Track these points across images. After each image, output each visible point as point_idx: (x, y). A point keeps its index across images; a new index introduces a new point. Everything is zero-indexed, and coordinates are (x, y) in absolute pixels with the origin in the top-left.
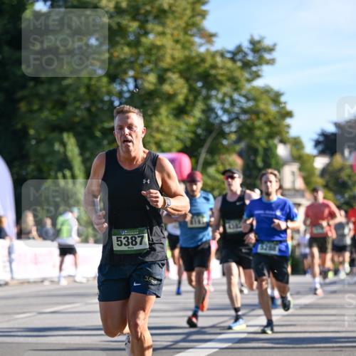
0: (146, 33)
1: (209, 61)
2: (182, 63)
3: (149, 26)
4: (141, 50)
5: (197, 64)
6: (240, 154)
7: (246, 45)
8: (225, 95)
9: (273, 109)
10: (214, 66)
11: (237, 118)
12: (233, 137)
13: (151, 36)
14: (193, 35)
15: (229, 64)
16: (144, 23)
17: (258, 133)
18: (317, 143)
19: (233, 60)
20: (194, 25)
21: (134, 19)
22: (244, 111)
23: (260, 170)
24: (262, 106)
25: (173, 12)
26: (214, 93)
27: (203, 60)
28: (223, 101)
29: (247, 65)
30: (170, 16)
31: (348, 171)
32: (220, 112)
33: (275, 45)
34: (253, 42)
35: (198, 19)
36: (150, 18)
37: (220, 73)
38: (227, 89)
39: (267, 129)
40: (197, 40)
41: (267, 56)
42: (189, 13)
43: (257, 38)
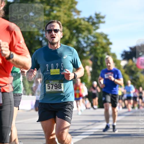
0: (53, 11)
1: (78, 22)
2: (67, 23)
3: (54, 8)
4: (51, 17)
5: (74, 23)
6: (91, 60)
7: (93, 16)
8: (85, 36)
9: (104, 41)
10: (80, 24)
11: (90, 45)
12: (88, 53)
13: (55, 12)
14: (71, 12)
15: (87, 23)
16: (52, 6)
17: (98, 51)
18: (122, 55)
19: (88, 21)
20: (72, 7)
21: (48, 5)
22: (93, 42)
23: (99, 66)
24: (100, 40)
25: (64, 2)
26: (80, 35)
27: (76, 22)
28: (84, 38)
29: (94, 24)
30: (63, 4)
31: (134, 67)
32: (83, 43)
33: (105, 16)
34: (96, 15)
35: (74, 5)
36: (55, 4)
37: (83, 27)
38: (86, 33)
39: (102, 50)
40: (74, 13)
41: (102, 20)
42: (70, 2)
43: (98, 13)
